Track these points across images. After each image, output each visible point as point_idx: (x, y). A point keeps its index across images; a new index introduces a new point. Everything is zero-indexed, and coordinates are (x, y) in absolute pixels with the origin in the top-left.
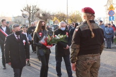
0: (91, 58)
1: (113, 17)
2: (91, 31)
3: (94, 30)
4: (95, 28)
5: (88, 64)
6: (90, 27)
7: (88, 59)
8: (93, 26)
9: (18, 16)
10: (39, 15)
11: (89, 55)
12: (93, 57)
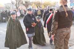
0: (65, 31)
1: (73, 4)
2: (65, 12)
3: (67, 12)
4: (68, 10)
5: (64, 35)
6: (65, 9)
7: (64, 31)
8: (67, 9)
9: (8, 3)
10: (23, 2)
11: (64, 29)
12: (67, 30)
